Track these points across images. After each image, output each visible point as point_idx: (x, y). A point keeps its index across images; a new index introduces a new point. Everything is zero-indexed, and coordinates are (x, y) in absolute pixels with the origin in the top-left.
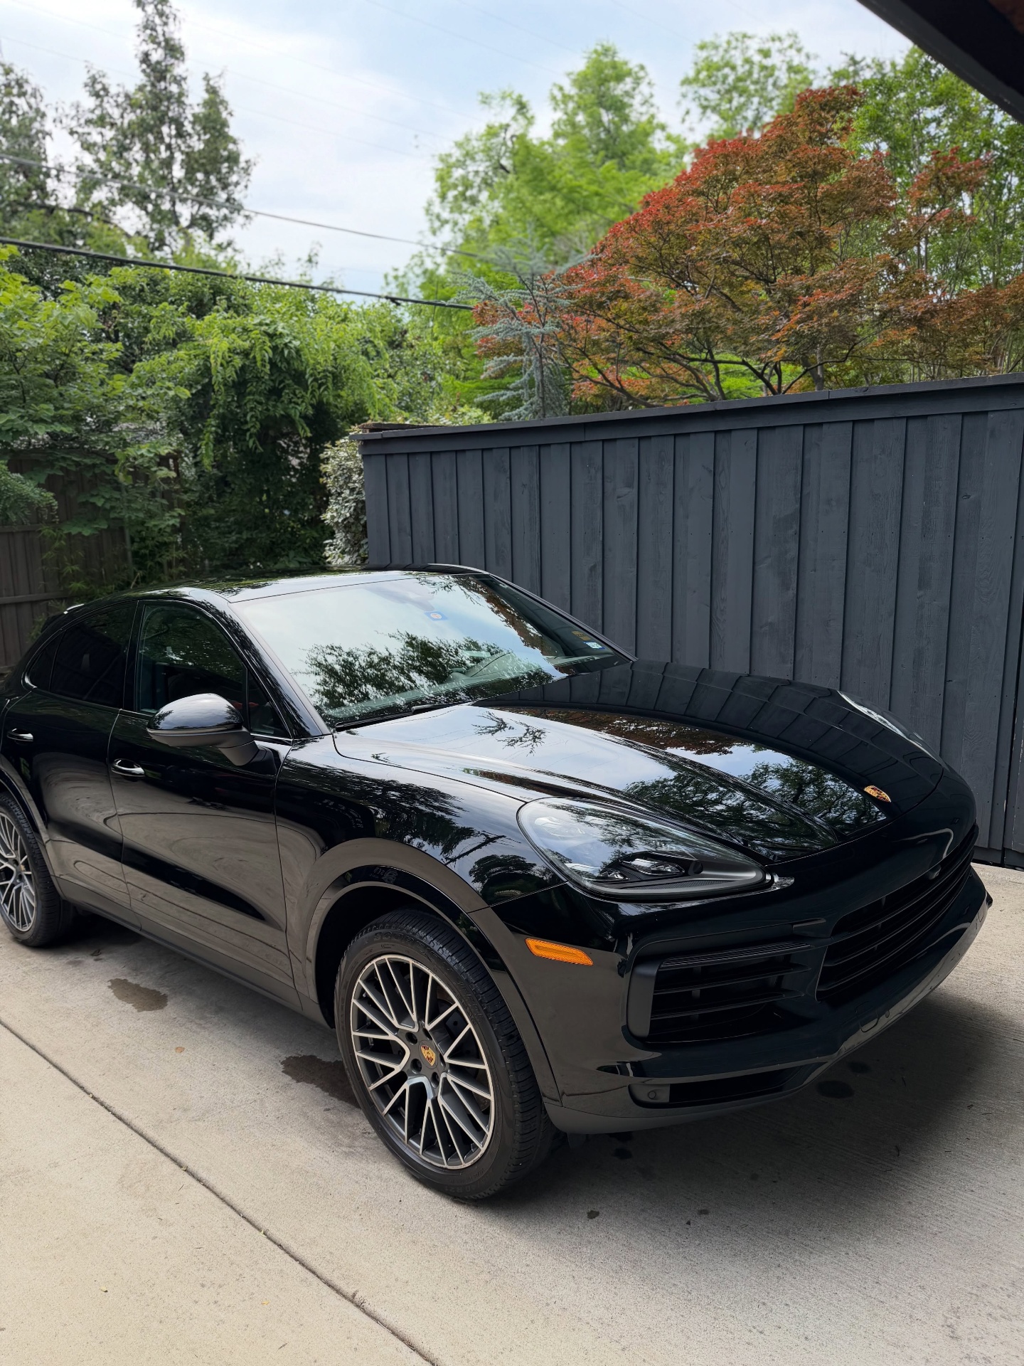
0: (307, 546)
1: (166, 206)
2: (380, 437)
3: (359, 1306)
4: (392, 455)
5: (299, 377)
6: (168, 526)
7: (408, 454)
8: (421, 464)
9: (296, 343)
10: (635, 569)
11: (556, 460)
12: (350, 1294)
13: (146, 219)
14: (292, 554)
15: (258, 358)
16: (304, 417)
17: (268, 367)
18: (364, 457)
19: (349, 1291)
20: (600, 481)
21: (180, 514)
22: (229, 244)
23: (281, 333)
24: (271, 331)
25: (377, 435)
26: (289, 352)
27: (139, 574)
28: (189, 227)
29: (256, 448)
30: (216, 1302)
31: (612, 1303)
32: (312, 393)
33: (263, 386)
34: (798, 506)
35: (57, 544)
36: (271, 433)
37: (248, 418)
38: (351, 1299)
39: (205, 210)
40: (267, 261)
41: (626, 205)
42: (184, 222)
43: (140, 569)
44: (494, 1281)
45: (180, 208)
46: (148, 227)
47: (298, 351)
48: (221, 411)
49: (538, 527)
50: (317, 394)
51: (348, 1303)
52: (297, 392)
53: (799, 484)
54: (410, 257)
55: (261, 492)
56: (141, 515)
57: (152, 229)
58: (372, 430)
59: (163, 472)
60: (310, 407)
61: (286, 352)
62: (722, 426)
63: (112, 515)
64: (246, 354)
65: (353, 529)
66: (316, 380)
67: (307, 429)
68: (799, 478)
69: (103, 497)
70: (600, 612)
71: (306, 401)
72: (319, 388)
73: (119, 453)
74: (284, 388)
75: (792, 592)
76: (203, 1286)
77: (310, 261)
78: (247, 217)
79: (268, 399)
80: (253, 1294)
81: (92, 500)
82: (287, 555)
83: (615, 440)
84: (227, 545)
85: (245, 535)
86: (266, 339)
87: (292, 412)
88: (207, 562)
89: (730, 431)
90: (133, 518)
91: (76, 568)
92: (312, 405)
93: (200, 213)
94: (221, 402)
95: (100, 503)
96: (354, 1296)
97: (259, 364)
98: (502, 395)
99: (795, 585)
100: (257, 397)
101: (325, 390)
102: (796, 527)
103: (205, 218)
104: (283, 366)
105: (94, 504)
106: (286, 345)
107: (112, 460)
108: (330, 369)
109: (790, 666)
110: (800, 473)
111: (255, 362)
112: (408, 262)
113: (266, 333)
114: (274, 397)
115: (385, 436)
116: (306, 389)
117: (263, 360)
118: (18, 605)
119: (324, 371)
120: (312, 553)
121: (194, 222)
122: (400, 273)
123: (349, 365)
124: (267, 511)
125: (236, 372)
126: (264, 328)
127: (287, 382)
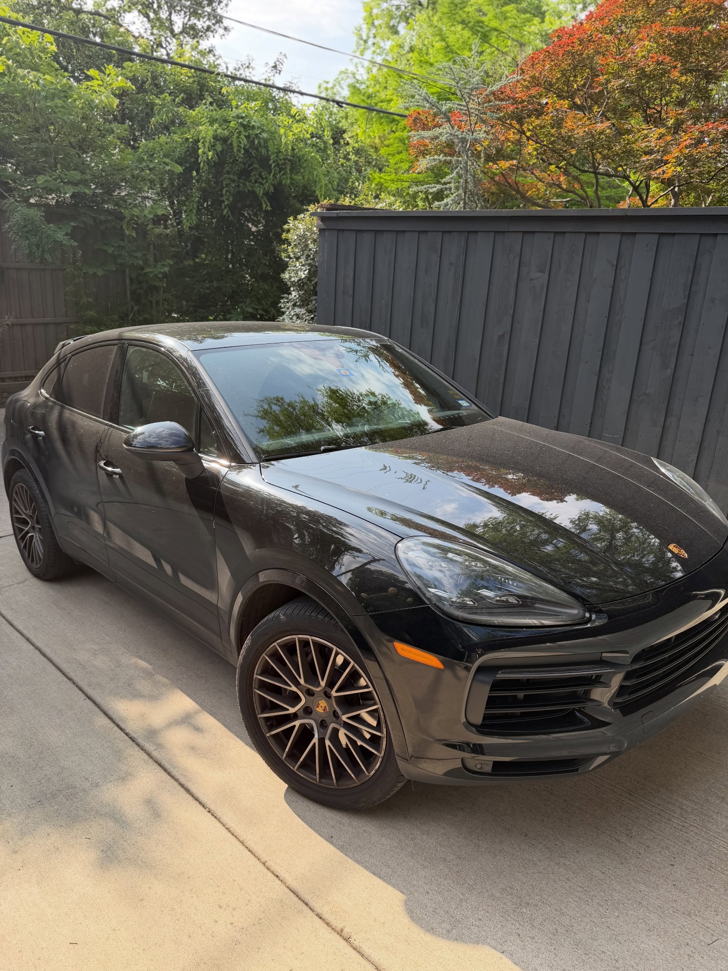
0: (259, 296)
1: (164, 15)
2: (335, 215)
3: (347, 940)
4: (343, 230)
5: (264, 162)
6: (161, 272)
7: (357, 231)
8: (367, 239)
9: (265, 135)
10: (538, 340)
11: (482, 246)
12: (338, 929)
13: (148, 25)
14: (248, 301)
15: (235, 144)
16: (266, 194)
17: (243, 152)
18: (321, 230)
19: (338, 925)
20: (517, 265)
21: (169, 264)
22: (210, 51)
23: (253, 126)
24: (245, 123)
25: (334, 213)
26: (259, 143)
27: (136, 308)
28: (181, 33)
29: (229, 216)
30: (232, 924)
31: (554, 963)
32: (274, 175)
33: (237, 167)
34: (685, 301)
35: (77, 280)
36: (239, 205)
37: (224, 192)
38: (340, 933)
39: (194, 21)
40: (240, 64)
41: (517, 41)
42: (177, 28)
43: (136, 305)
44: (454, 931)
45: (174, 17)
46: (149, 32)
47: (266, 141)
48: (203, 185)
49: (459, 298)
50: (278, 176)
51: (338, 937)
52: (263, 174)
53: (689, 283)
54: (338, 72)
55: (228, 252)
56: (141, 263)
57: (152, 34)
58: (328, 209)
59: (159, 230)
60: (272, 187)
61: (256, 142)
62: (628, 229)
63: (119, 261)
64: (224, 140)
65: (306, 287)
66: (278, 165)
67: (268, 204)
68: (690, 278)
69: (113, 246)
70: (503, 372)
71: (269, 181)
72: (280, 172)
73: (126, 213)
74: (252, 170)
75: (670, 371)
76: (220, 907)
77: (275, 67)
78: (226, 29)
79: (239, 178)
80: (260, 919)
81: (105, 248)
82: (245, 302)
83: (534, 232)
84: (202, 291)
85: (215, 284)
86: (242, 129)
87: (257, 190)
88: (184, 303)
89: (635, 234)
90: (135, 264)
91: (90, 300)
92: (273, 185)
93: (190, 23)
94: (204, 178)
95: (110, 250)
96: (342, 931)
97: (235, 150)
98: (432, 188)
99: (673, 366)
100: (231, 176)
101: (283, 174)
102: (681, 319)
103: (193, 27)
104: (253, 152)
105: (105, 251)
106: (256, 135)
107: (121, 217)
108: (289, 158)
109: (659, 429)
110: (691, 274)
111: (232, 148)
112: (337, 77)
113: (242, 124)
114: (244, 177)
115: (340, 215)
116: (270, 173)
117: (239, 146)
118: (46, 324)
119: (284, 159)
120: (263, 302)
121: (184, 31)
122: (330, 85)
123: (303, 156)
124: (230, 266)
125: (217, 154)
126: (240, 121)
127: (255, 166)
